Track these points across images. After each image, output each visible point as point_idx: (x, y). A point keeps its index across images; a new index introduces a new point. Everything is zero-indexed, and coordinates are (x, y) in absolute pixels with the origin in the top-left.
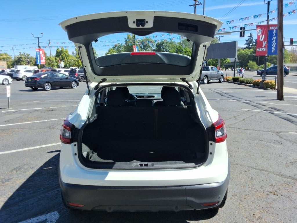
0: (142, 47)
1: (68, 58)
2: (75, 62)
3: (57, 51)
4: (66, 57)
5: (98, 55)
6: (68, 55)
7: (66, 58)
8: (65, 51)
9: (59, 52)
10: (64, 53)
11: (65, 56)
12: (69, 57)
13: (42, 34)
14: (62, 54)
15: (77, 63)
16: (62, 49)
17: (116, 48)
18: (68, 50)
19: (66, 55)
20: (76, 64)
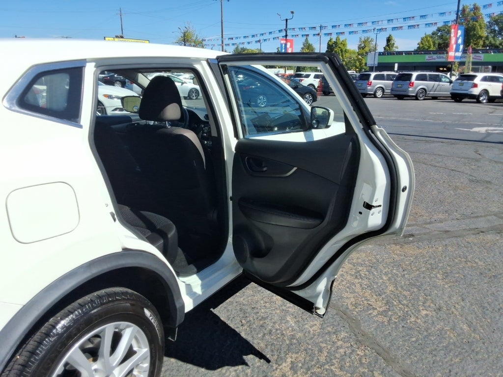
0: (495, 31)
1: (344, 55)
2: (356, 63)
3: (328, 44)
4: (341, 54)
5: (397, 48)
6: (345, 51)
7: (342, 56)
8: (341, 43)
9: (332, 46)
10: (339, 47)
11: (340, 52)
12: (347, 54)
13: (292, 13)
14: (335, 50)
15: (358, 64)
16: (336, 39)
17: (439, 34)
18: (347, 41)
19: (342, 51)
20: (356, 66)
